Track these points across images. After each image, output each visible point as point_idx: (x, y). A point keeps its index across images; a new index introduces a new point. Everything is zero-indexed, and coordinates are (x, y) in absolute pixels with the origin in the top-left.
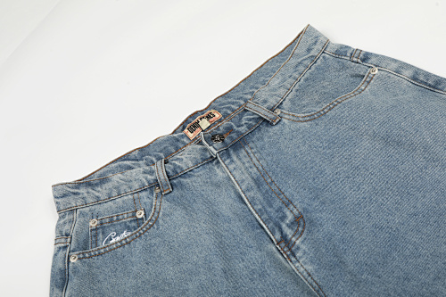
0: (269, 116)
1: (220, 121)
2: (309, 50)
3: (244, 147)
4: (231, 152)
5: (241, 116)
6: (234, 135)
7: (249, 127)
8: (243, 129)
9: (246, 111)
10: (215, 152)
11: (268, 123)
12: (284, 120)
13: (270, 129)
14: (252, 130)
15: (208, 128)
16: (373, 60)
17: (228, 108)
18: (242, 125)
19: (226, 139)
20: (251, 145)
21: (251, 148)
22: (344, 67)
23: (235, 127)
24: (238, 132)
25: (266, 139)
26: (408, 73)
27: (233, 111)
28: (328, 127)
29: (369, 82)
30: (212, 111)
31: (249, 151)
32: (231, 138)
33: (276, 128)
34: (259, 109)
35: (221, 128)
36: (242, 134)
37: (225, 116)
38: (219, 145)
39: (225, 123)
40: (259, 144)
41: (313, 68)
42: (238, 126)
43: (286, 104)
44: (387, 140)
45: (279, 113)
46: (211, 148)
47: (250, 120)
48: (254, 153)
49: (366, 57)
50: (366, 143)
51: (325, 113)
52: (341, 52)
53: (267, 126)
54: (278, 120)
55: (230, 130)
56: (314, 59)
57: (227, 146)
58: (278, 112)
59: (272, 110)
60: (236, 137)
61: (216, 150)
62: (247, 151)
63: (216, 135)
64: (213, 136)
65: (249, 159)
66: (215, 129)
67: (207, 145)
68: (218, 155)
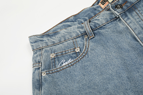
3: (135, 11)
4: (128, 14)
6: (128, 4)
8: (134, 1)
10: (118, 14)
15: (113, 2)
19: (124, 7)
20: (139, 9)
21: (139, 11)
23: (128, 0)
24: (130, 2)
31: (138, 12)
32: (127, 6)
36: (133, 3)
38: (120, 10)
46: (116, 12)
48: (141, 14)
57: (124, 10)
60: (130, 5)
61: (119, 13)
62: (136, 13)
63: (118, 5)
64: (116, 6)
65: (138, 17)
66: (117, 2)
67: (113, 10)
68: (120, 16)
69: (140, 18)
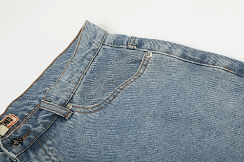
0: (62, 112)
1: (18, 124)
2: (90, 44)
3: (42, 146)
4: (30, 153)
5: (37, 115)
6: (31, 136)
7: (45, 125)
8: (40, 129)
9: (41, 110)
10: (15, 156)
11: (62, 119)
12: (76, 113)
13: (64, 124)
14: (48, 128)
15: (7, 133)
16: (147, 45)
17: (25, 110)
18: (39, 125)
19: (24, 142)
20: (49, 142)
21: (49, 146)
22: (123, 55)
23: (32, 128)
24: (35, 132)
25: (62, 135)
26: (177, 52)
27: (29, 112)
28: (115, 114)
29: (146, 66)
30: (10, 116)
31: (47, 149)
32: (29, 139)
33: (70, 122)
34: (52, 107)
35: (19, 131)
36: (39, 134)
37: (23, 118)
38: (17, 149)
39: (23, 125)
40: (56, 141)
41: (96, 59)
42: (35, 127)
43: (77, 98)
44: (166, 117)
45: (70, 108)
46: (10, 153)
47: (45, 118)
48: (51, 151)
49: (140, 43)
50: (149, 124)
51: (111, 101)
52: (119, 41)
53: (61, 121)
54: (70, 114)
55: (27, 131)
56: (96, 52)
57: (25, 147)
58: (70, 106)
59: (64, 105)
60: (34, 137)
61: (15, 154)
62: (45, 150)
63: (15, 139)
64: (12, 141)
65: (47, 157)
66: (13, 133)
67: (6, 151)
68: (18, 159)
69: (50, 160)
